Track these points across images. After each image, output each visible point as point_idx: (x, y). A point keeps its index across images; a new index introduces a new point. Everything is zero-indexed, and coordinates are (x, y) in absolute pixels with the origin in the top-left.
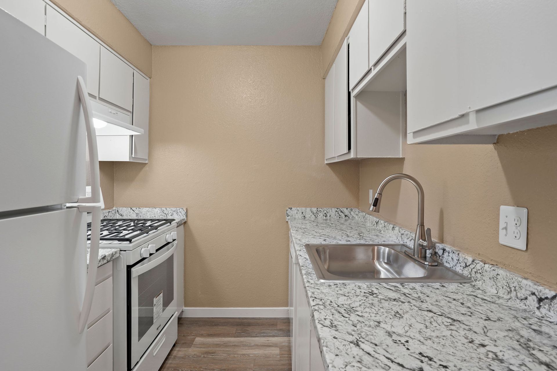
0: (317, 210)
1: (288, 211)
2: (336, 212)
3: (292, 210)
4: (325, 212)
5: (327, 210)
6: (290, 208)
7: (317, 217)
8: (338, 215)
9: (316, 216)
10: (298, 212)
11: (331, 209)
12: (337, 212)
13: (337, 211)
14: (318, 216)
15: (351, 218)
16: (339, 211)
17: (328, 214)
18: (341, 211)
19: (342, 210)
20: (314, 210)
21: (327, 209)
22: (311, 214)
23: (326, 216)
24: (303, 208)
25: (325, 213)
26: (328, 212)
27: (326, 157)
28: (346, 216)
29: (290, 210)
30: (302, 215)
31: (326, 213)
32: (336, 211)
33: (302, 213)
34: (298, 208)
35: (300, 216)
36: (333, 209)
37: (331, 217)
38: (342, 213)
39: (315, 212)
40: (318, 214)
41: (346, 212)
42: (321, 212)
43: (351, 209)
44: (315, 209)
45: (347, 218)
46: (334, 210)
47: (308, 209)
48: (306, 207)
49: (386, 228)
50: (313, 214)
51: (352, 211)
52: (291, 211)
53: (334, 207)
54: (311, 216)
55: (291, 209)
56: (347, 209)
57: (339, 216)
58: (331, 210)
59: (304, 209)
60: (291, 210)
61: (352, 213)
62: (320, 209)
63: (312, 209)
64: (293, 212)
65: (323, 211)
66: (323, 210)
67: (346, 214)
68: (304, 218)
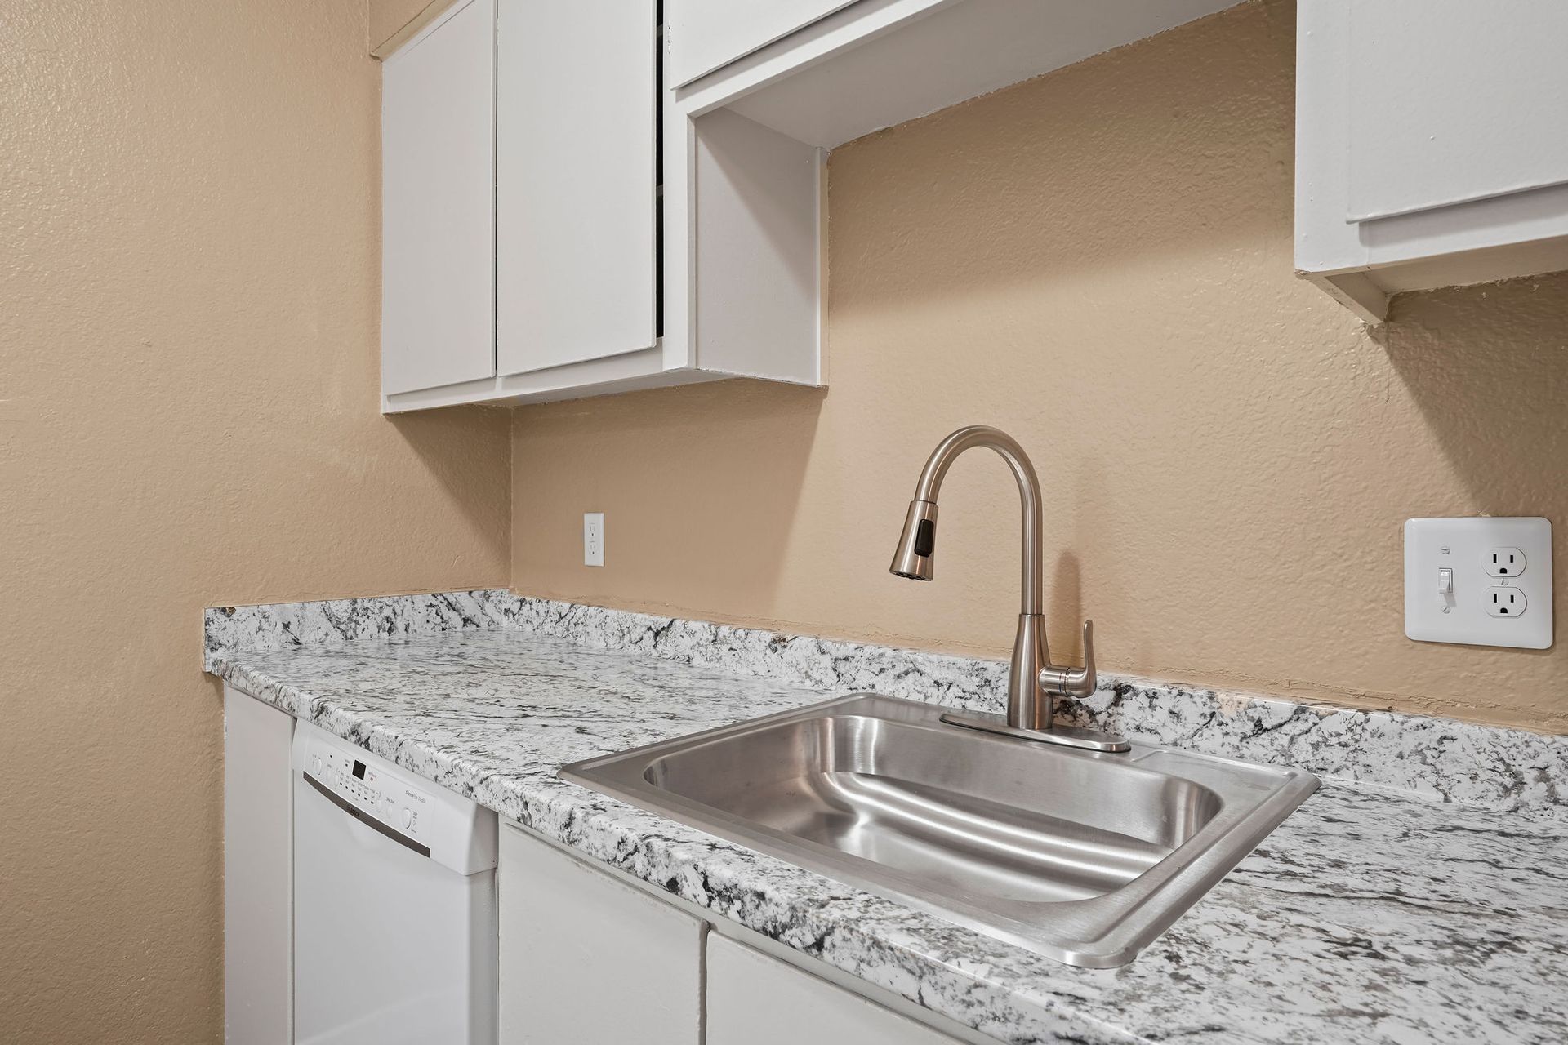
0: (354, 610)
1: (213, 626)
2: (430, 609)
3: (235, 616)
4: (388, 612)
5: (395, 604)
6: (223, 610)
7: (351, 638)
8: (439, 620)
9: (349, 634)
10: (265, 625)
11: (409, 598)
12: (434, 609)
13: (434, 603)
14: (359, 630)
15: (484, 625)
16: (440, 605)
17: (399, 618)
18: (449, 603)
19: (451, 599)
20: (341, 608)
21: (395, 598)
22: (327, 626)
23: (390, 631)
24: (287, 605)
25: (388, 619)
26: (398, 611)
27: (386, 389)
28: (466, 621)
29: (222, 617)
30: (284, 637)
31: (392, 616)
32: (431, 606)
33: (286, 626)
34: (266, 608)
35: (275, 640)
36: (418, 598)
37: (410, 630)
38: (452, 613)
39: (344, 617)
40: (357, 623)
41: (469, 605)
42: (369, 613)
43: (485, 593)
44: (345, 605)
45: (471, 628)
46: (421, 601)
47: (314, 608)
48: (303, 597)
49: (725, 648)
50: (337, 626)
51: (487, 599)
52: (229, 624)
53: (424, 592)
54: (327, 635)
55: (228, 612)
56: (470, 593)
57: (443, 625)
58: (409, 604)
59: (292, 608)
60: (229, 616)
61: (489, 607)
62: (366, 604)
63: (332, 604)
64: (241, 626)
65: (376, 611)
66: (378, 605)
67: (468, 613)
68: (296, 647)
